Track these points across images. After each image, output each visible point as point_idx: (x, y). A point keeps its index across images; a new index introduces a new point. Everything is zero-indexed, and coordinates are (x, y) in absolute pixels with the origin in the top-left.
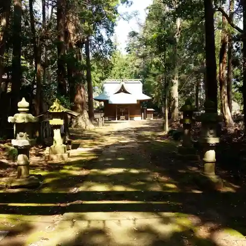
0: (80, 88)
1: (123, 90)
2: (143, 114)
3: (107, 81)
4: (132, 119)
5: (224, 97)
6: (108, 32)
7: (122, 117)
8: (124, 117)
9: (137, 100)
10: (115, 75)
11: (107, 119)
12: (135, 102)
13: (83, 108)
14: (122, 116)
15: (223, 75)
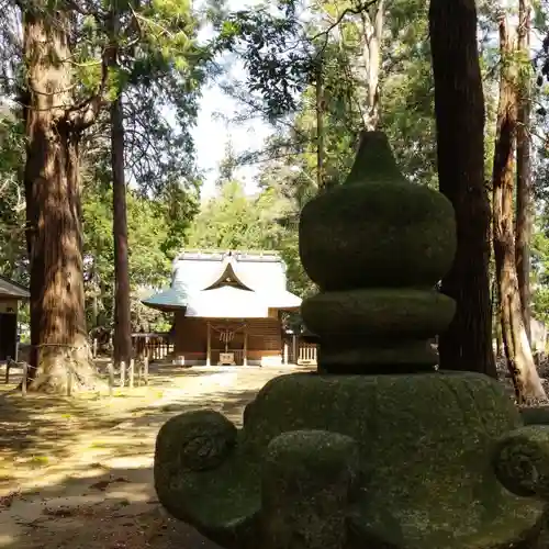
0: (64, 265)
1: (229, 280)
2: (286, 347)
3: (183, 252)
4: (253, 361)
5: (510, 297)
6: (181, 115)
7: (226, 357)
8: (232, 355)
9: (271, 310)
10: (220, 241)
11: (183, 362)
12: (264, 314)
13: (72, 329)
14: (226, 355)
15: (504, 227)
